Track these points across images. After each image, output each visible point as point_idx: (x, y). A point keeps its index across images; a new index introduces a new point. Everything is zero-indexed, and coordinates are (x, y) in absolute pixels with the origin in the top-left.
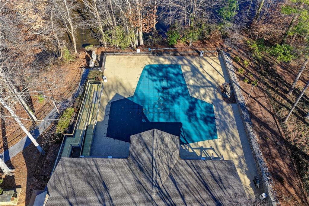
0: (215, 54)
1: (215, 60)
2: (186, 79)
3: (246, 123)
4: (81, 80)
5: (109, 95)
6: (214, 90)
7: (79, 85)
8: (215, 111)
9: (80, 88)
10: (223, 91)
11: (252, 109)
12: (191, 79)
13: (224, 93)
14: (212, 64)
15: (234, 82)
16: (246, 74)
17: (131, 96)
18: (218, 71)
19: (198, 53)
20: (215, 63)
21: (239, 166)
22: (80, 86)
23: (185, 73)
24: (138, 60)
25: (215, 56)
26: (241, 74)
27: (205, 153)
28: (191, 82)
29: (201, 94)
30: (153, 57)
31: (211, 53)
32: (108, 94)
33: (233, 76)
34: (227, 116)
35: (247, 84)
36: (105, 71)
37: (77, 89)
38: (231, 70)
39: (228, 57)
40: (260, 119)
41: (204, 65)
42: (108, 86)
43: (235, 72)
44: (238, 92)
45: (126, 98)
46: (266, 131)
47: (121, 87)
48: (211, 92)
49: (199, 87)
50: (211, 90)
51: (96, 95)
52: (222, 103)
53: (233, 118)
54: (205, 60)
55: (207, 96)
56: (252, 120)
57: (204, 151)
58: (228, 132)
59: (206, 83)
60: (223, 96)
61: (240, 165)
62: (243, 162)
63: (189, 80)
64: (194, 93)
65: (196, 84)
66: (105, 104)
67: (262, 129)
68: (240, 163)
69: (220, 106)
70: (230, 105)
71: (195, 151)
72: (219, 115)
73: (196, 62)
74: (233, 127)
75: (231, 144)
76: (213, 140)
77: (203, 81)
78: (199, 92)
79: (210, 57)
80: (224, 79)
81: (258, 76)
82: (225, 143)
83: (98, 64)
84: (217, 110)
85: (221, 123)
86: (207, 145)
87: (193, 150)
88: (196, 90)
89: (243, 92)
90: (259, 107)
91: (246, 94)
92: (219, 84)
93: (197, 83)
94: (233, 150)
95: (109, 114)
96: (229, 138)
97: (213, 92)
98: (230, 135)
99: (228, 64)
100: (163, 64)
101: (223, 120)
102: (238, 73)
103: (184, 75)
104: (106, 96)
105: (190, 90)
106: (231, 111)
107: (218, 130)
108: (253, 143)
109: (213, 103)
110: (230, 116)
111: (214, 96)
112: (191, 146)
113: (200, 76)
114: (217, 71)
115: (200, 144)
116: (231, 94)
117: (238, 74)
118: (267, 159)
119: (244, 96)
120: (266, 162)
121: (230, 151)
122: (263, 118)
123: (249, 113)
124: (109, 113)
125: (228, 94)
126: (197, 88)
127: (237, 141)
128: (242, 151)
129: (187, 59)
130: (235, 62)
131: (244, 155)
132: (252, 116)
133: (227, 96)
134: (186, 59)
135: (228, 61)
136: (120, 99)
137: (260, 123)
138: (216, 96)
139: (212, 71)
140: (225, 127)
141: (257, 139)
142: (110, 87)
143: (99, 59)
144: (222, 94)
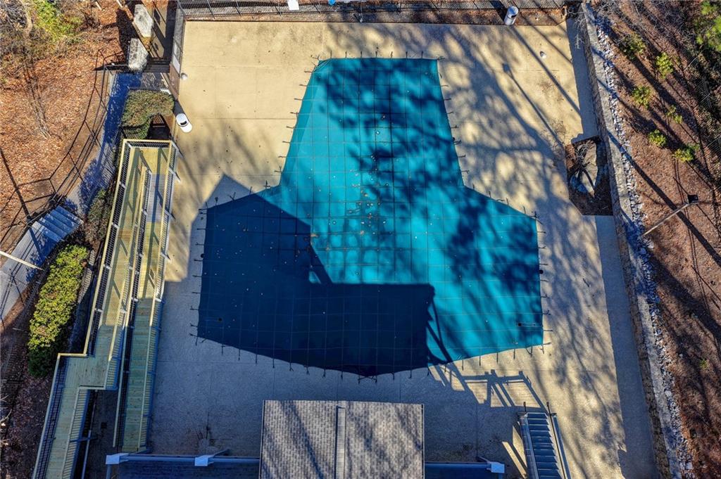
0: (556, 14)
1: (555, 41)
2: (452, 119)
3: (640, 298)
4: (107, 122)
5: (202, 180)
6: (544, 165)
7: (101, 143)
8: (540, 245)
9: (105, 152)
10: (572, 169)
11: (662, 249)
12: (470, 118)
13: (577, 176)
14: (544, 58)
15: (614, 140)
16: (659, 108)
17: (272, 185)
18: (562, 85)
19: (498, 10)
20: (555, 54)
21: (603, 437)
22: (104, 145)
23: (450, 95)
24: (294, 39)
25: (557, 23)
26: (642, 109)
27: (502, 393)
28: (470, 132)
29: (499, 179)
30: (345, 27)
31: (542, 9)
32: (197, 177)
33: (614, 115)
34: (578, 263)
35: (658, 151)
36: (184, 82)
37: (95, 155)
38: (607, 89)
39: (601, 33)
40: (685, 287)
41: (516, 60)
42: (197, 146)
43: (619, 95)
44: (624, 180)
45: (255, 195)
46: (701, 334)
47: (238, 153)
48: (533, 169)
49: (495, 152)
50: (533, 163)
51: (154, 188)
52: (567, 212)
53: (595, 270)
54: (522, 40)
55: (518, 188)
56: (659, 289)
57: (497, 386)
58: (579, 320)
59: (518, 135)
60: (570, 187)
61: (605, 435)
62: (614, 426)
63: (462, 123)
64: (477, 173)
65: (486, 139)
66: (190, 214)
67: (691, 325)
68: (606, 427)
69: (560, 225)
70: (592, 218)
71: (471, 388)
72: (553, 258)
73: (490, 48)
74: (596, 304)
75: (585, 362)
76: (529, 349)
77: (508, 127)
78: (494, 170)
79: (540, 28)
80: (579, 118)
81: (699, 117)
82: (564, 359)
83: (161, 51)
84: (549, 241)
85: (559, 287)
86: (507, 367)
87: (465, 385)
88: (485, 162)
89: (641, 179)
90: (688, 242)
91: (648, 186)
92: (561, 137)
93: (489, 134)
94: (589, 384)
95: (202, 256)
96: (578, 343)
97: (540, 168)
98: (582, 329)
99: (601, 61)
100: (379, 56)
101: (565, 279)
102: (630, 100)
103: (446, 102)
104: (192, 187)
105: (466, 163)
106: (593, 243)
107: (548, 313)
108: (656, 373)
109: (538, 213)
110: (587, 263)
111: (542, 186)
112: (460, 371)
113: (499, 106)
114: (558, 84)
115: (488, 362)
116: (597, 178)
117: (630, 104)
118: (692, 432)
119: (644, 194)
120: (688, 442)
121: (579, 386)
122: (696, 283)
123: (654, 261)
124: (201, 250)
125: (588, 180)
126: (487, 154)
127: (603, 353)
128: (615, 388)
129: (459, 35)
130: (625, 54)
131: (619, 400)
132: (661, 274)
133: (583, 187)
134: (455, 38)
135: (599, 48)
136: (236, 198)
137: (684, 303)
138: (547, 184)
139: (541, 85)
140: (567, 303)
141: (670, 360)
142: (204, 151)
143: (163, 27)
144: (569, 180)
